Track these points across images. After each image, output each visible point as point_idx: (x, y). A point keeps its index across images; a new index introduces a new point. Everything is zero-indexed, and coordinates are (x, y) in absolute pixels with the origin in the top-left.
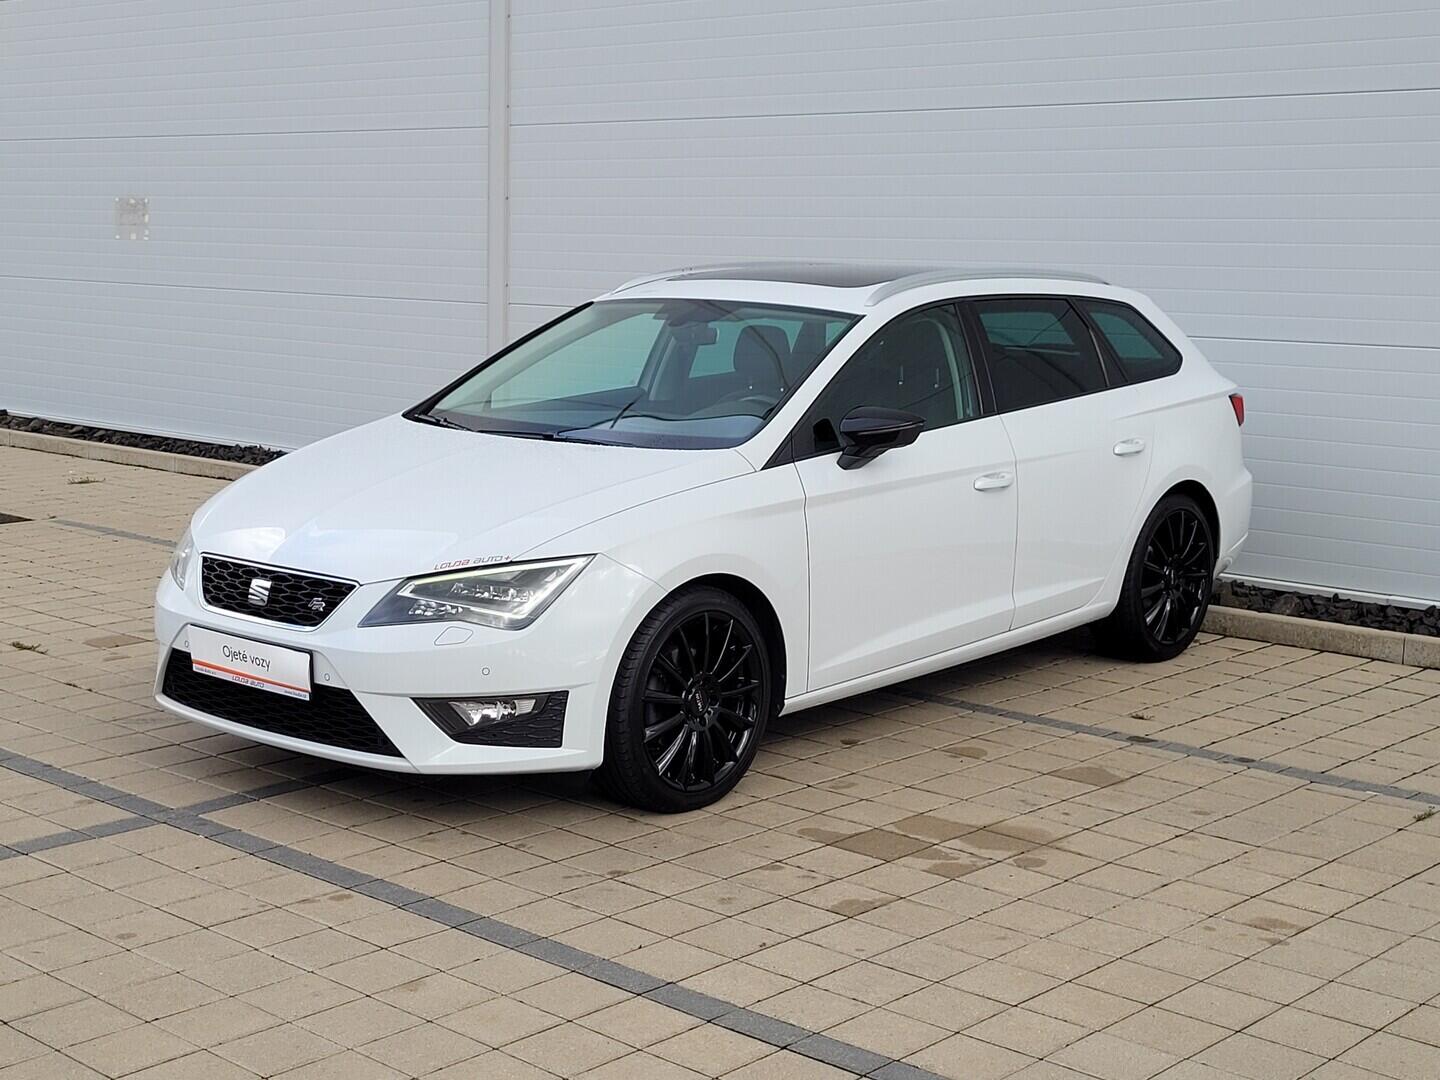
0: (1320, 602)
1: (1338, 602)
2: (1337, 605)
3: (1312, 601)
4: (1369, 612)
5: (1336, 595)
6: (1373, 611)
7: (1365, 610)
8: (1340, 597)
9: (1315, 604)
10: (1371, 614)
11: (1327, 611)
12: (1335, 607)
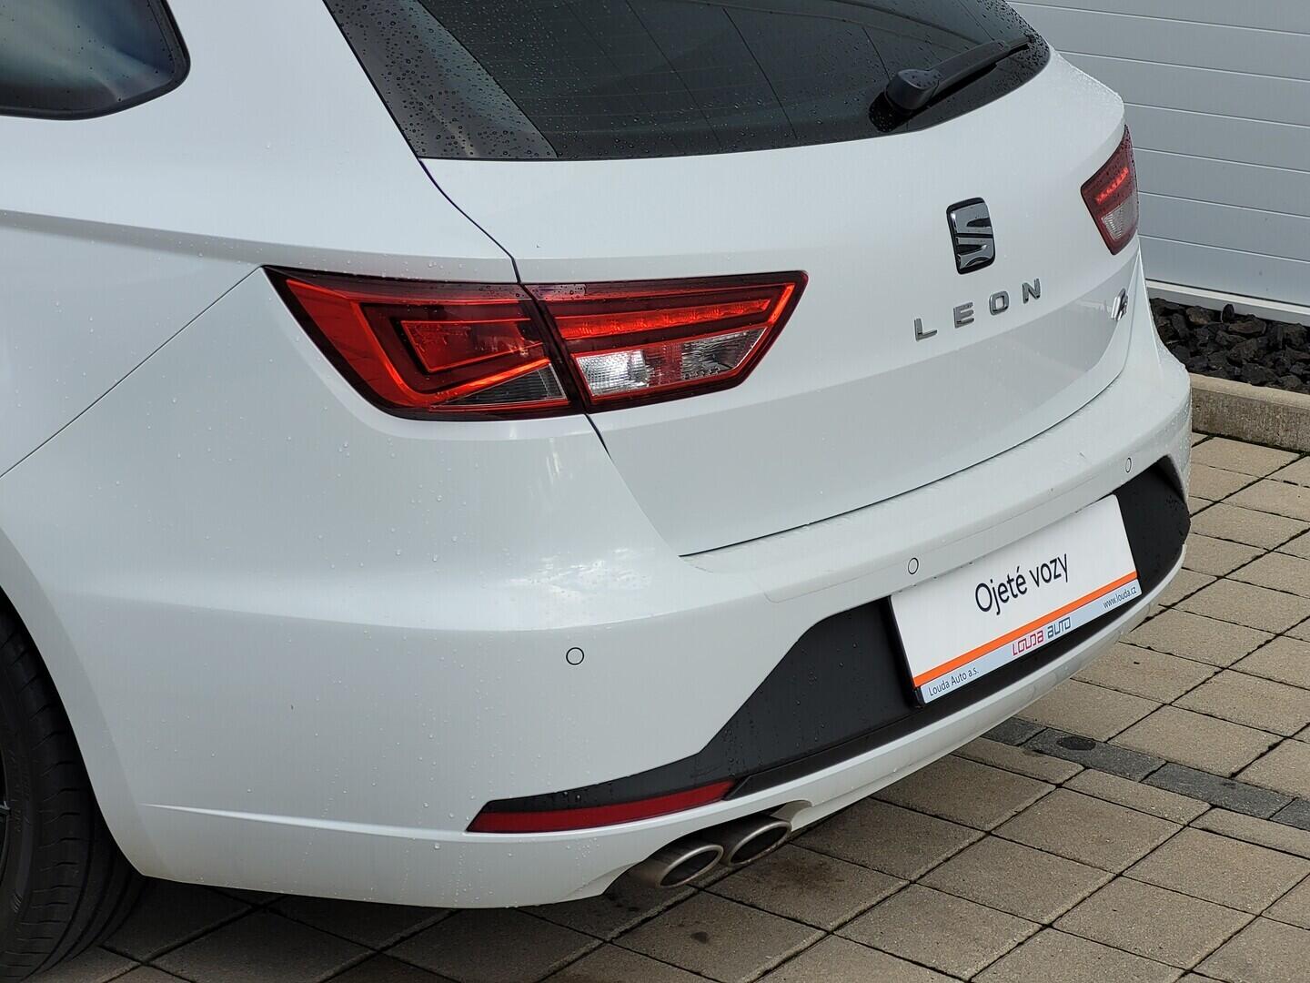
0: (1201, 321)
1: (1232, 321)
2: (1232, 327)
3: (1186, 318)
4: (1287, 342)
5: (1229, 307)
6: (1294, 341)
7: (1280, 338)
8: (1236, 311)
9: (1191, 326)
10: (1290, 345)
11: (1213, 340)
12: (1227, 331)
